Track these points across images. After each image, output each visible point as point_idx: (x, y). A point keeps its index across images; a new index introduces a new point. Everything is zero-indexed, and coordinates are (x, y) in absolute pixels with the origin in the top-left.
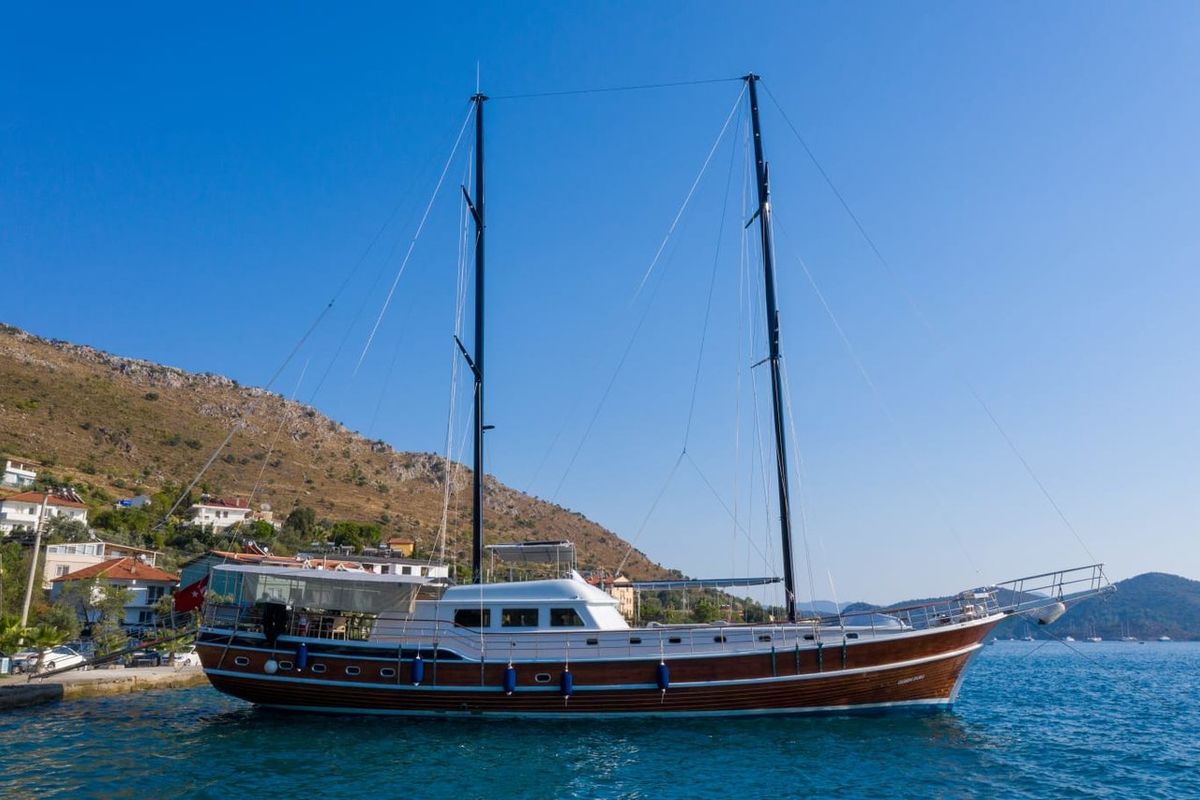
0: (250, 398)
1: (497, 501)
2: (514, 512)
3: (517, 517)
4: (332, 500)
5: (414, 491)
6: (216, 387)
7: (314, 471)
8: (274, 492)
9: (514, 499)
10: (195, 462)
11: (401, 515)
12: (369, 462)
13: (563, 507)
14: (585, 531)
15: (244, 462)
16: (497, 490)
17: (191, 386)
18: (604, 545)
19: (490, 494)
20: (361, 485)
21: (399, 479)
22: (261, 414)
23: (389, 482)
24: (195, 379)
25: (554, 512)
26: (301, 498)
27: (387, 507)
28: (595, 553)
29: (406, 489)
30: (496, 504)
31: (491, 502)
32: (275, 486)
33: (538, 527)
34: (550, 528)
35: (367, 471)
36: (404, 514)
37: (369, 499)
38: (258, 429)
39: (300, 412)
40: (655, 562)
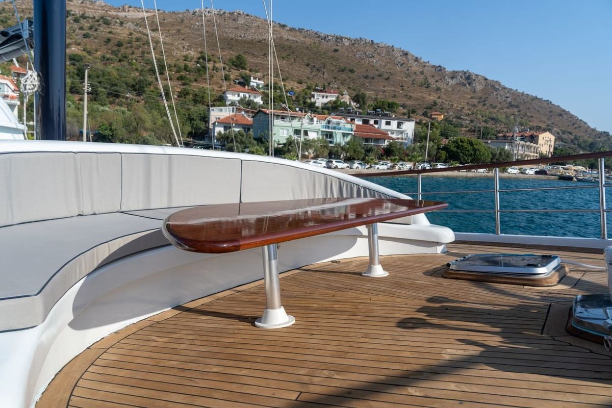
0: (379, 48)
1: (500, 94)
2: (509, 100)
3: (510, 103)
4: (411, 95)
5: (455, 90)
6: (364, 44)
7: (406, 81)
8: (385, 91)
9: (510, 94)
10: (352, 79)
11: (444, 101)
12: (433, 76)
13: (538, 97)
14: (550, 110)
15: (373, 78)
16: (500, 89)
17: (353, 44)
18: (561, 117)
19: (496, 91)
20: (427, 87)
21: (448, 84)
22: (383, 55)
23: (442, 86)
24: (355, 41)
25: (532, 100)
26: (397, 94)
27: (439, 98)
28: (555, 122)
29: (450, 89)
30: (499, 96)
31: (496, 95)
32: (386, 89)
33: (521, 107)
34: (529, 108)
35: (431, 81)
36: (446, 101)
37: (430, 94)
38: (381, 62)
39: (401, 53)
40: (592, 127)
